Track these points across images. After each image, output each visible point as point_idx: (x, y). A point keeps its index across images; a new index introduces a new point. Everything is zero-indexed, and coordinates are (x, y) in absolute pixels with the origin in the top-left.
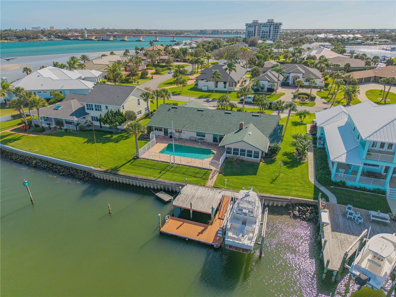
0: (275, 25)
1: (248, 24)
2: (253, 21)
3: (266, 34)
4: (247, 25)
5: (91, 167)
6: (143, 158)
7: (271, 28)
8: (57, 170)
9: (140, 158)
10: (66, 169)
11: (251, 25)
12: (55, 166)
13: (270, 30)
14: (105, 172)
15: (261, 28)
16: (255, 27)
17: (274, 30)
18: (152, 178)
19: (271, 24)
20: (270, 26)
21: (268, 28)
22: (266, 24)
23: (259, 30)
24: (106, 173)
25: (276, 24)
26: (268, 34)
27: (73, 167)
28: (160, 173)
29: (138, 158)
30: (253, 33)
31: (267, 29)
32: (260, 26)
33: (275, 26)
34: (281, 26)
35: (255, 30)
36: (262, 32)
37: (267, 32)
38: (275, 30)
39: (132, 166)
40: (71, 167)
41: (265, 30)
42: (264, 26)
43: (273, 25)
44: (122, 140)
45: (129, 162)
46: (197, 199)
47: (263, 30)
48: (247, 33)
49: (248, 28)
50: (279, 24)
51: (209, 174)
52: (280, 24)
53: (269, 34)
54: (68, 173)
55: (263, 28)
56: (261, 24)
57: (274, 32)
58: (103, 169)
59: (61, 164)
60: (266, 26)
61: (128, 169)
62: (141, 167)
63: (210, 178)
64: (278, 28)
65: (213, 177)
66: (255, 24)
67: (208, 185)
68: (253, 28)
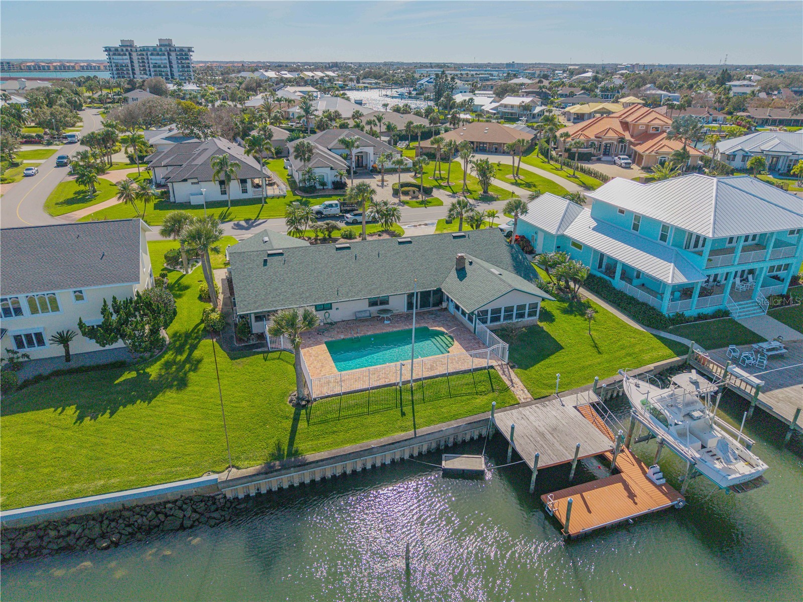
0: (179, 51)
1: (112, 49)
2: (122, 41)
4: (108, 50)
5: (205, 478)
6: (322, 398)
7: (171, 57)
8: (71, 540)
9: (315, 400)
10: (106, 522)
11: (119, 49)
12: (53, 533)
13: (170, 62)
16: (130, 54)
17: (179, 62)
19: (168, 49)
20: (169, 55)
21: (165, 57)
22: (158, 49)
24: (272, 472)
25: (181, 50)
26: (169, 69)
27: (127, 505)
28: (403, 414)
29: (308, 402)
30: (130, 69)
31: (164, 60)
32: (144, 53)
33: (178, 53)
34: (191, 53)
35: (132, 62)
36: (154, 67)
37: (166, 67)
38: (182, 63)
39: (320, 427)
40: (121, 507)
41: (159, 62)
42: (155, 53)
43: (173, 51)
44: (192, 374)
45: (296, 419)
46: (553, 436)
47: (154, 62)
48: (114, 69)
49: (114, 57)
50: (186, 49)
51: (498, 378)
52: (190, 50)
53: (171, 71)
54: (129, 530)
55: (152, 57)
56: (145, 49)
57: (180, 66)
58: (251, 468)
59: (70, 516)
60: (160, 53)
61: (317, 437)
62: (346, 420)
63: (508, 383)
64: (187, 59)
65: (511, 381)
66: (129, 49)
67: (524, 399)
68: (126, 57)
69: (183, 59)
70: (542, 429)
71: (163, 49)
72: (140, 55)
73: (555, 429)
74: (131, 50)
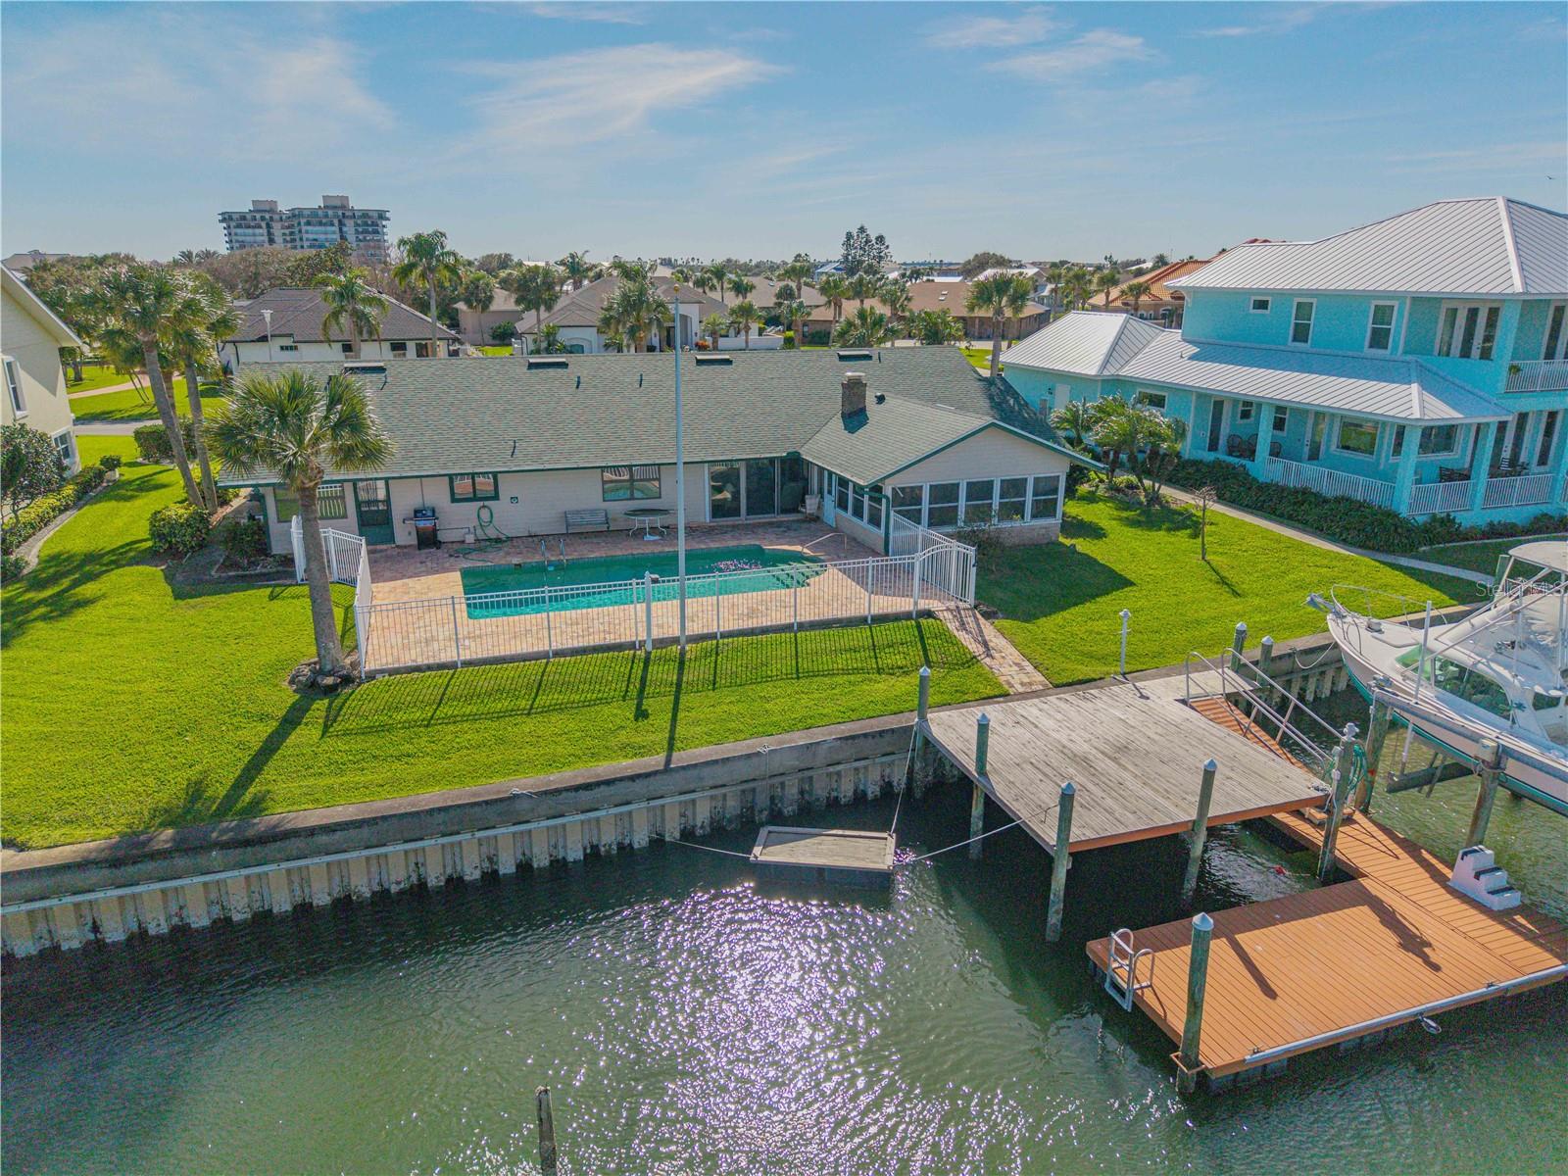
0: (360, 217)
1: (234, 217)
2: (254, 202)
4: (227, 218)
6: (394, 673)
7: (345, 229)
9: (371, 676)
11: (248, 217)
13: (343, 238)
15: (304, 228)
16: (268, 226)
17: (361, 238)
18: (626, 765)
19: (340, 213)
20: (341, 224)
21: (333, 228)
22: (321, 213)
23: (288, 238)
25: (365, 214)
28: (641, 714)
29: (347, 680)
31: (332, 234)
32: (295, 222)
33: (359, 222)
34: (384, 223)
35: (271, 241)
38: (366, 239)
39: (358, 744)
41: (321, 237)
42: (314, 220)
43: (350, 217)
44: (41, 624)
45: (290, 722)
49: (239, 231)
50: (376, 215)
52: (382, 215)
55: (309, 228)
56: (296, 214)
57: (362, 244)
60: (324, 221)
61: (339, 769)
62: (451, 728)
63: (975, 648)
64: (376, 232)
65: (985, 644)
66: (267, 216)
67: (1022, 684)
68: (260, 231)
69: (369, 233)
70: (1082, 747)
71: (330, 212)
72: (288, 227)
73: (1124, 749)
74: (271, 219)
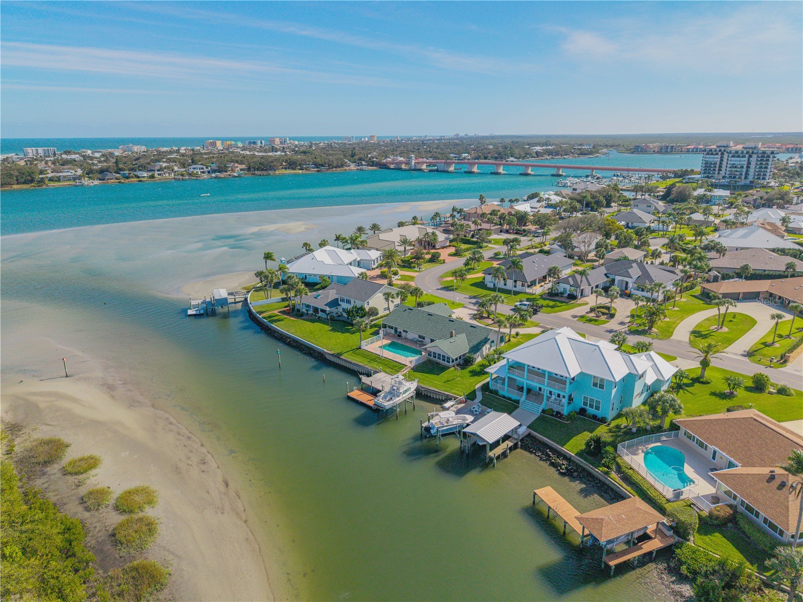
3: (738, 170)
5: (324, 350)
6: (363, 349)
7: (751, 159)
8: (302, 348)
10: (308, 349)
11: (713, 150)
13: (749, 163)
14: (332, 355)
16: (722, 154)
17: (759, 163)
18: (361, 364)
19: (751, 152)
20: (750, 156)
21: (745, 159)
22: (740, 152)
25: (764, 152)
26: (744, 170)
27: (313, 348)
29: (360, 348)
30: (717, 166)
31: (743, 161)
33: (760, 156)
35: (722, 160)
36: (731, 167)
37: (742, 167)
38: (761, 164)
39: (353, 354)
42: (736, 155)
44: (358, 333)
45: (352, 350)
47: (732, 162)
51: (403, 368)
53: (747, 171)
54: (308, 352)
59: (306, 345)
60: (741, 155)
61: (349, 355)
64: (768, 160)
66: (723, 149)
68: (717, 156)
69: (764, 161)
71: (746, 151)
74: (724, 151)
